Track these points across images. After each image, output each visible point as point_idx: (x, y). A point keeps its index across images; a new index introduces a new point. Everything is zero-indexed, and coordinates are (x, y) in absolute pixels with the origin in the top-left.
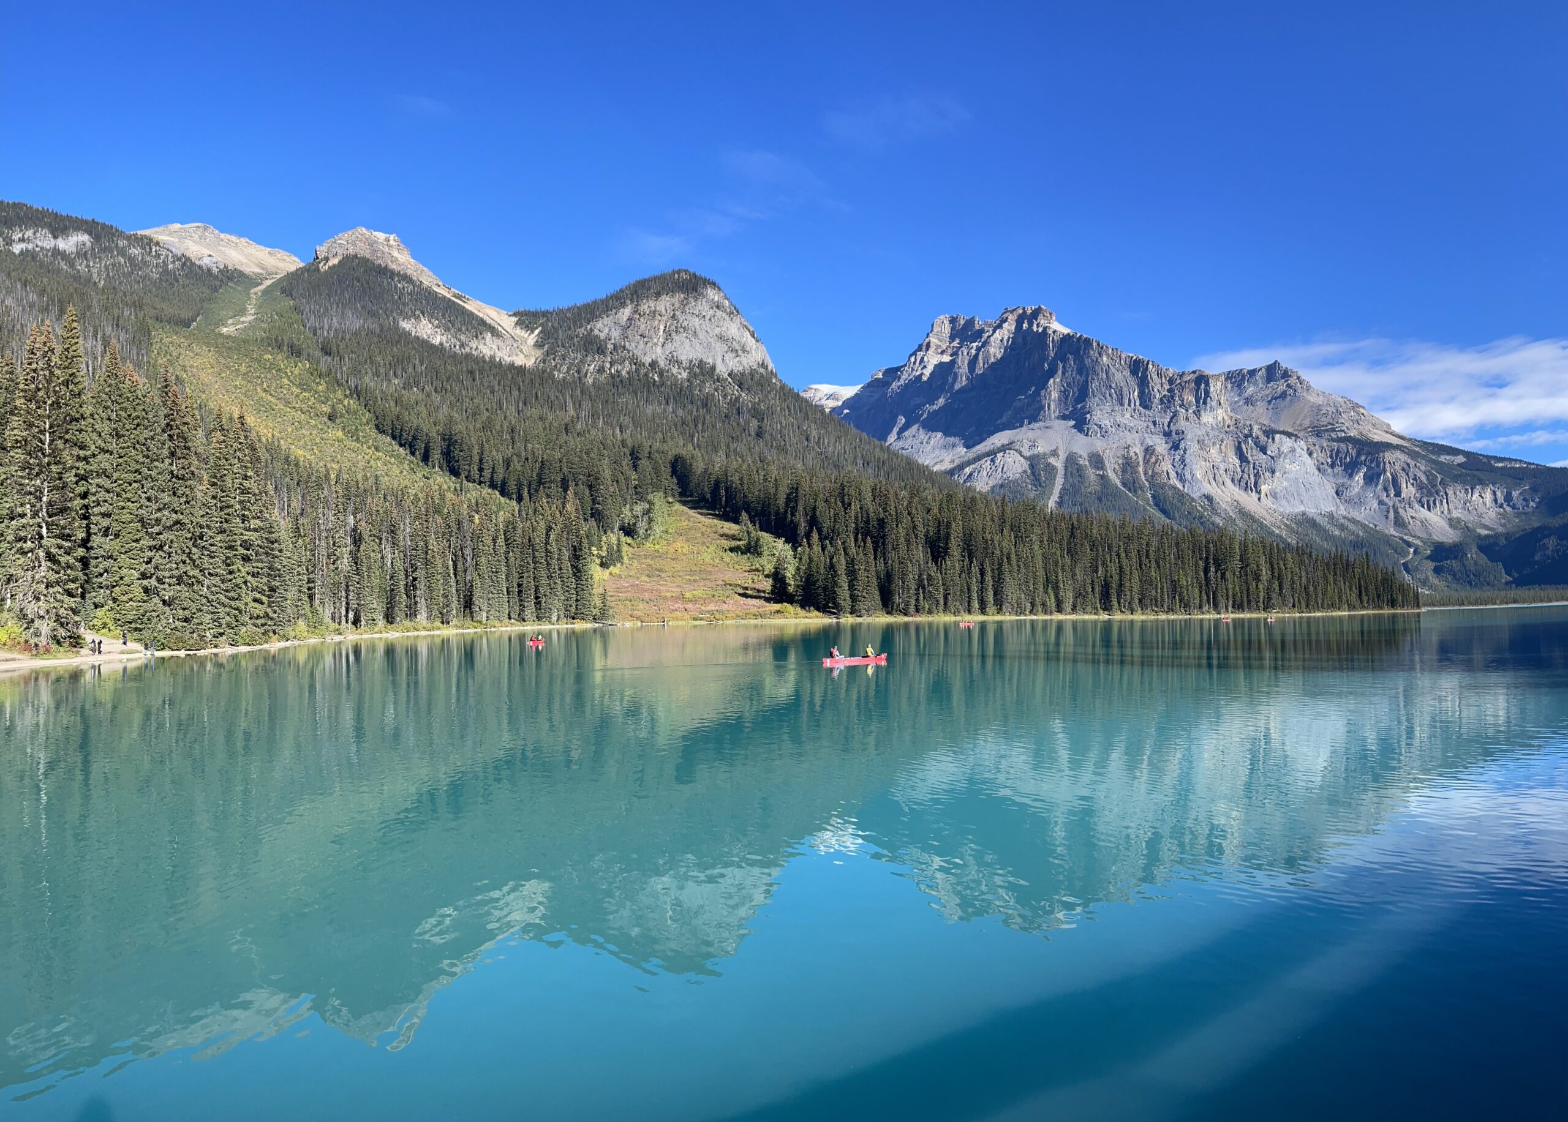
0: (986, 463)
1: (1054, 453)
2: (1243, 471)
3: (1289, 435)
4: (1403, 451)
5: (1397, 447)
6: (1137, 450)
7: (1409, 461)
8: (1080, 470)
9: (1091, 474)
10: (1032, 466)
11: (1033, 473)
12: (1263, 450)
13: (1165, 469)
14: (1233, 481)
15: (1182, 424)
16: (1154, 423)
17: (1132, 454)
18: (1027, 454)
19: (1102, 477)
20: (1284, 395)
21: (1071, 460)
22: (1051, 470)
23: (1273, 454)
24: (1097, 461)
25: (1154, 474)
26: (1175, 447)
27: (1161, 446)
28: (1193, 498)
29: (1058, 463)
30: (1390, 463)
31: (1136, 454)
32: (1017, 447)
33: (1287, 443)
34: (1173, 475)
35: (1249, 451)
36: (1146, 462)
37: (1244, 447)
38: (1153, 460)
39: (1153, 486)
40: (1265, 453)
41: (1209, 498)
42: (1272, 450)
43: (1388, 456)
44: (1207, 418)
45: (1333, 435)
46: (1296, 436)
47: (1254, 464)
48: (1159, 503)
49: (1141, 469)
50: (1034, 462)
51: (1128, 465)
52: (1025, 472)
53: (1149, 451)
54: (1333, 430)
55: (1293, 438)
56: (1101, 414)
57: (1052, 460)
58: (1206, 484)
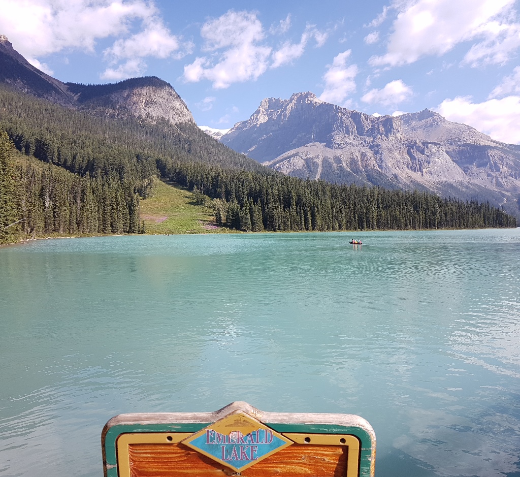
0: (286, 162)
1: (317, 157)
2: (413, 163)
3: (435, 144)
4: (498, 150)
5: (495, 148)
6: (357, 155)
7: (502, 155)
8: (330, 164)
9: (335, 165)
10: (306, 163)
11: (308, 166)
12: (422, 152)
13: (372, 163)
14: (408, 167)
15: (379, 142)
16: (365, 142)
17: (355, 156)
18: (305, 158)
19: (341, 167)
20: (431, 125)
21: (325, 160)
22: (316, 165)
23: (428, 154)
24: (338, 160)
25: (367, 166)
26: (376, 153)
27: (369, 153)
28: (387, 177)
29: (319, 162)
30: (491, 156)
31: (357, 157)
32: (300, 155)
33: (435, 149)
34: (376, 165)
35: (415, 153)
36: (362, 160)
37: (412, 151)
38: (366, 159)
39: (366, 170)
40: (424, 154)
41: (395, 176)
42: (427, 152)
43: (491, 152)
44: (391, 138)
45: (459, 143)
46: (439, 144)
47: (418, 159)
48: (370, 178)
49: (360, 163)
50: (307, 161)
51: (353, 162)
52: (304, 165)
53: (363, 155)
54: (459, 141)
55: (438, 146)
56: (339, 138)
57: (316, 160)
58: (394, 169)
